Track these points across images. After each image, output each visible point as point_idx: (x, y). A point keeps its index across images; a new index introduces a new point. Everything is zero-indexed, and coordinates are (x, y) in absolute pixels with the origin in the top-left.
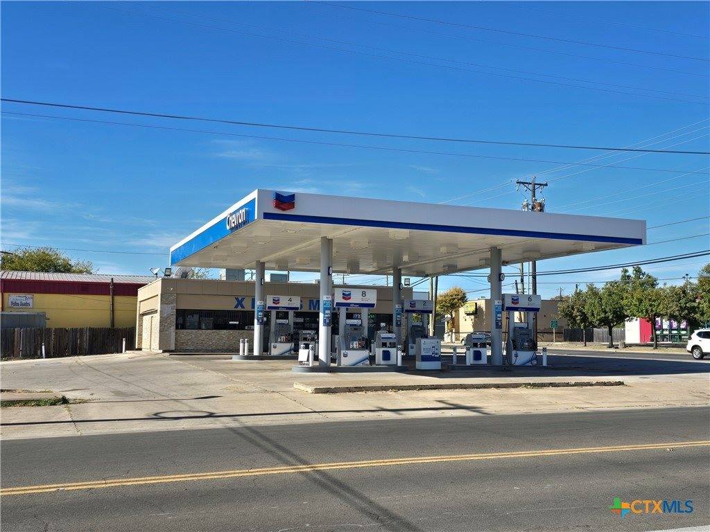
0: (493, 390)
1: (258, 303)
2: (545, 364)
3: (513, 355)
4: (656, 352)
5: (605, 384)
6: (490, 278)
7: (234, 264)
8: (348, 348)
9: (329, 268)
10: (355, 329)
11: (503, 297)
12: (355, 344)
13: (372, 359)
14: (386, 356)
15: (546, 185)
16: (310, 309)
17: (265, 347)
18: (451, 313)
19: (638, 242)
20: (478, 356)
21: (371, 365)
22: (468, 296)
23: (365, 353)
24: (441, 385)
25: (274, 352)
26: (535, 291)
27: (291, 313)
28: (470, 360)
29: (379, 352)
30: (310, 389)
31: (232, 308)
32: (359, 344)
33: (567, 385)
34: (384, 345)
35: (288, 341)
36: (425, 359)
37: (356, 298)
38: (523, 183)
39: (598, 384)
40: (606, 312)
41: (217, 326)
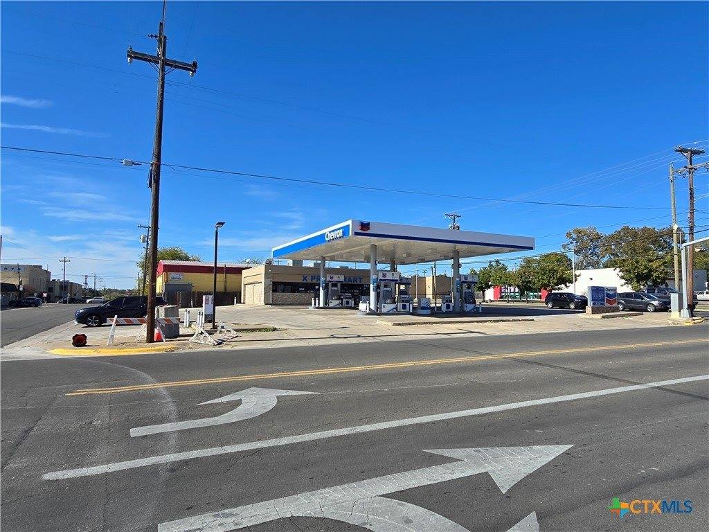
1: (322, 279)
2: (481, 311)
3: (464, 306)
6: (452, 266)
7: (298, 257)
8: (385, 303)
9: (375, 261)
10: (388, 293)
12: (389, 301)
13: (396, 308)
14: (404, 307)
17: (326, 303)
19: (531, 248)
20: (448, 307)
21: (396, 312)
23: (394, 306)
25: (331, 305)
27: (339, 284)
28: (444, 309)
29: (400, 305)
30: (390, 324)
31: (301, 281)
34: (403, 301)
35: (337, 299)
36: (423, 308)
40: (481, 283)
41: (293, 291)
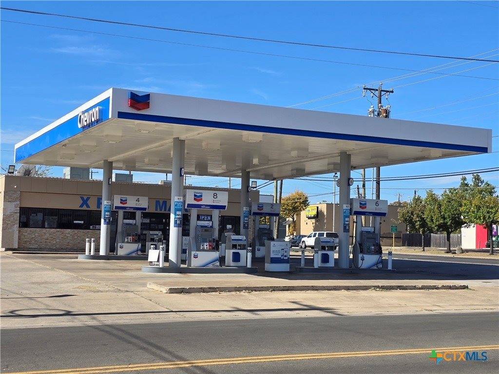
0: (344, 292)
1: (105, 202)
2: (390, 267)
3: (360, 259)
4: (492, 257)
5: (450, 288)
6: (339, 183)
7: (80, 163)
8: (198, 250)
9: (181, 169)
10: (206, 231)
11: (351, 201)
12: (206, 246)
13: (222, 259)
14: (236, 257)
15: (392, 92)
16: (156, 210)
17: (112, 248)
18: (293, 216)
19: (484, 150)
20: (325, 258)
21: (220, 266)
22: (309, 200)
23: (215, 255)
24: (293, 287)
25: (121, 252)
26: (378, 196)
27: (138, 214)
28: (317, 263)
29: (229, 254)
30: (164, 289)
31: (77, 207)
32: (210, 246)
33: (414, 288)
34: (234, 246)
35: (135, 241)
36: (274, 261)
37: (208, 199)
38: (370, 89)
39: (444, 287)
40: (444, 218)
41: (62, 225)
